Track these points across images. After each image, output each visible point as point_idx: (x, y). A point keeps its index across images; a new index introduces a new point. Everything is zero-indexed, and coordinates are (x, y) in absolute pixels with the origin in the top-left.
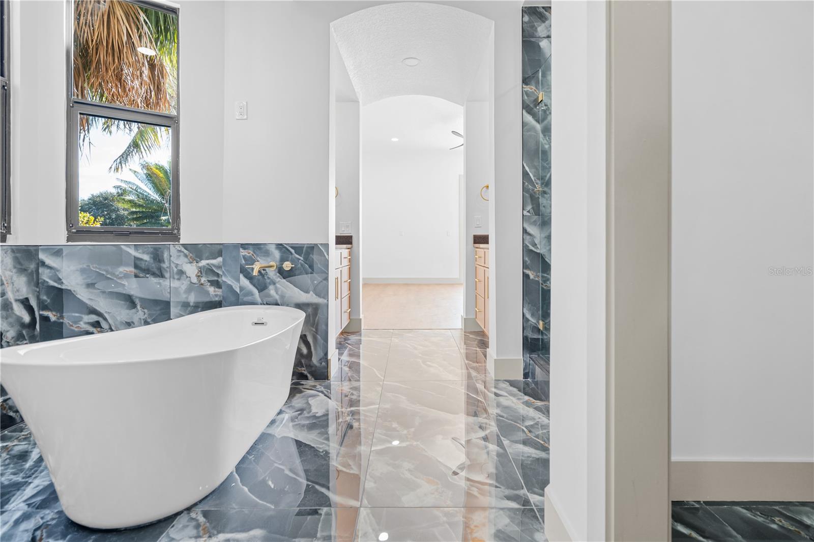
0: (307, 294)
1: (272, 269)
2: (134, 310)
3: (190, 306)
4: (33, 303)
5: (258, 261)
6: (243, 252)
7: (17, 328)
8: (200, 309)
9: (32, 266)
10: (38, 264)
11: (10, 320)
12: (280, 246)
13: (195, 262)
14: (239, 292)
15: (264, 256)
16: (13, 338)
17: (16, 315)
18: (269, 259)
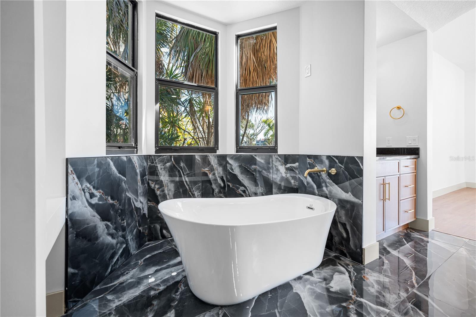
0: (346, 194)
1: (324, 173)
2: (257, 187)
3: (282, 189)
4: (225, 179)
5: (316, 167)
6: (309, 160)
7: (219, 188)
8: (286, 192)
9: (224, 163)
10: (226, 163)
11: (217, 185)
12: (329, 157)
13: (284, 165)
14: (306, 185)
15: (320, 163)
16: (217, 192)
17: (219, 183)
18: (322, 166)
